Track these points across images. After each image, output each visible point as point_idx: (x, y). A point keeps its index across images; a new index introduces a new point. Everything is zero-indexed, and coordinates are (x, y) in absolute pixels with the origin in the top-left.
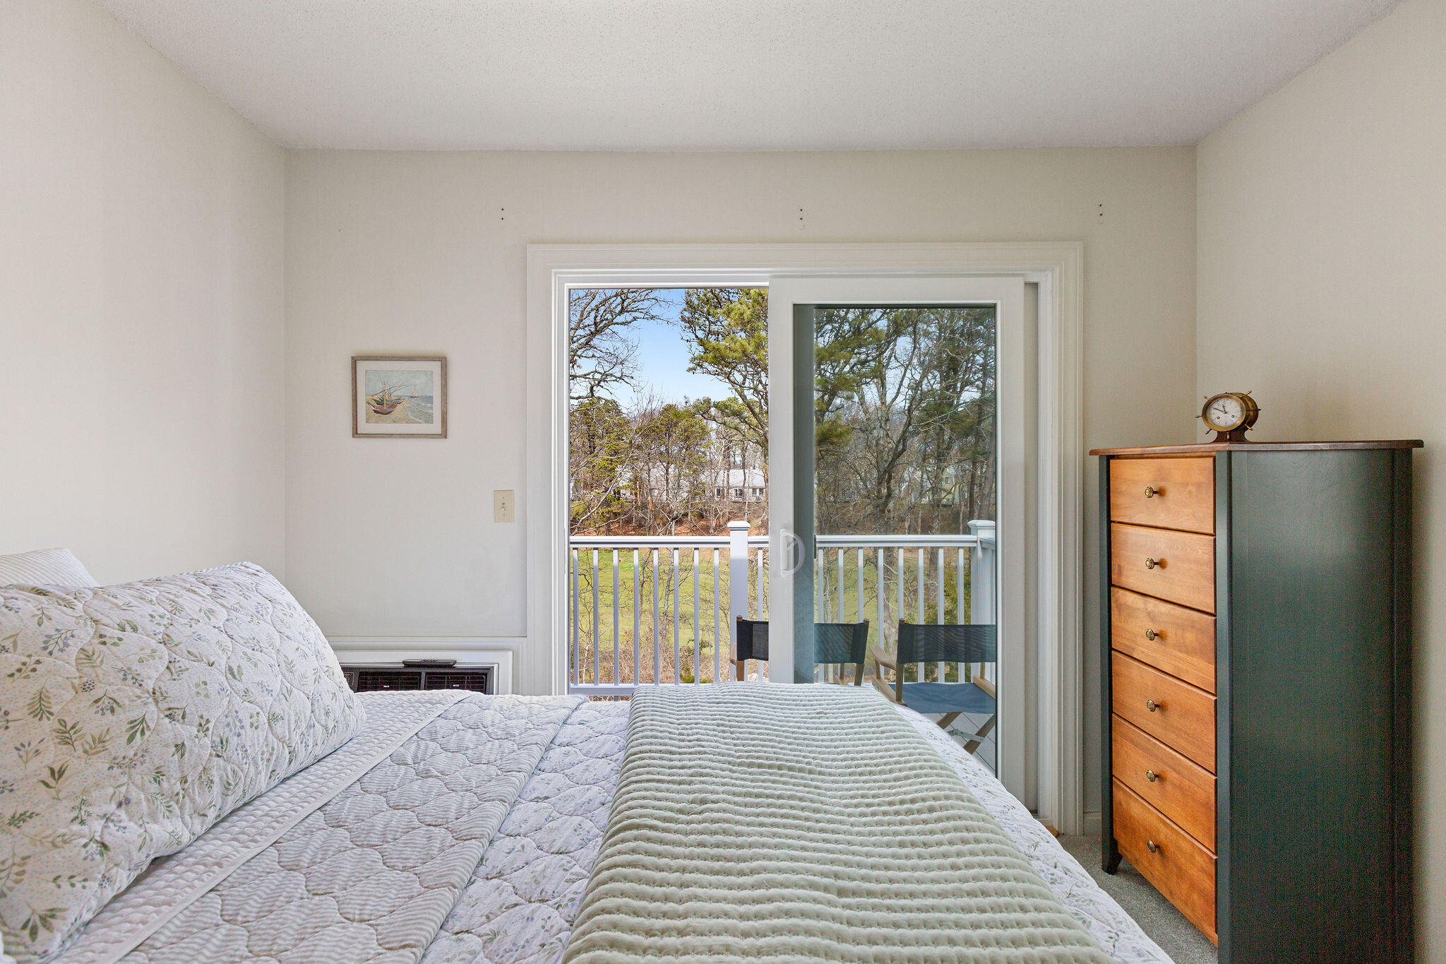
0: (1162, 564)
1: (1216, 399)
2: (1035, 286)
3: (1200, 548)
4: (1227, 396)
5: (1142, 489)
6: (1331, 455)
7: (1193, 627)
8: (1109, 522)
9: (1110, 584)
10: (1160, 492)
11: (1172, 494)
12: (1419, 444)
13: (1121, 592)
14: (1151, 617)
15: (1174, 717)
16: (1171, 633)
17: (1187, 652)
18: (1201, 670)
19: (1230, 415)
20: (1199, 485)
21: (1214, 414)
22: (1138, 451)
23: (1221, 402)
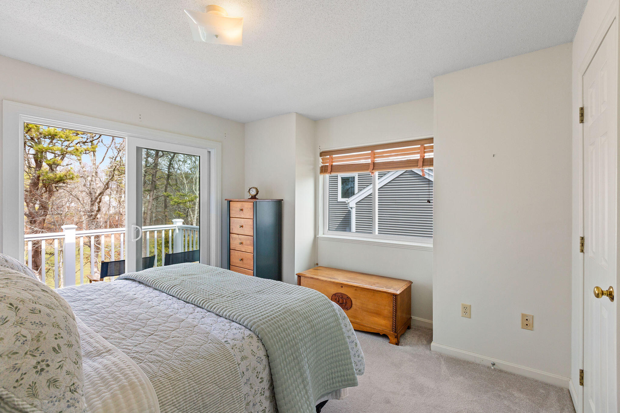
0: (242, 226)
1: (251, 188)
2: (210, 152)
3: (251, 222)
4: (254, 188)
5: (238, 209)
6: (270, 202)
7: (249, 240)
8: (230, 217)
9: (230, 233)
10: (242, 210)
11: (244, 210)
12: (283, 200)
13: (233, 234)
14: (240, 239)
15: (245, 261)
16: (244, 242)
17: (248, 246)
18: (250, 249)
19: (253, 192)
20: (250, 208)
21: (251, 191)
22: (237, 200)
23: (252, 189)
